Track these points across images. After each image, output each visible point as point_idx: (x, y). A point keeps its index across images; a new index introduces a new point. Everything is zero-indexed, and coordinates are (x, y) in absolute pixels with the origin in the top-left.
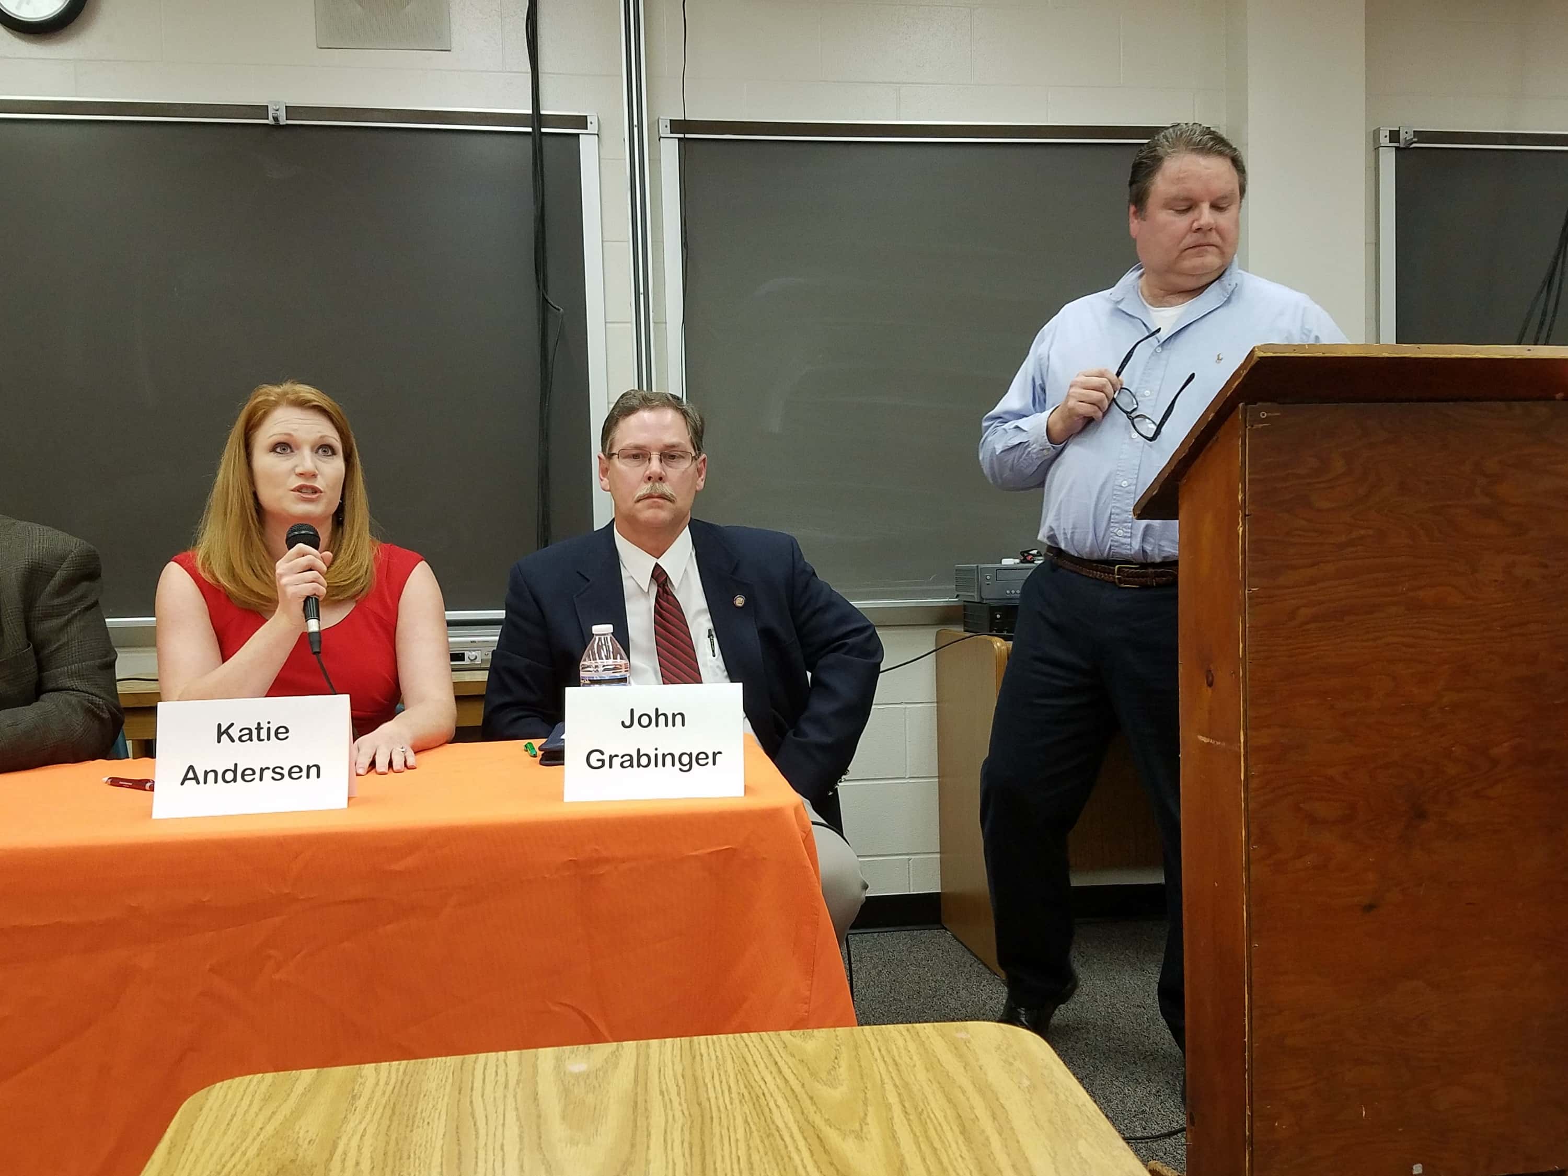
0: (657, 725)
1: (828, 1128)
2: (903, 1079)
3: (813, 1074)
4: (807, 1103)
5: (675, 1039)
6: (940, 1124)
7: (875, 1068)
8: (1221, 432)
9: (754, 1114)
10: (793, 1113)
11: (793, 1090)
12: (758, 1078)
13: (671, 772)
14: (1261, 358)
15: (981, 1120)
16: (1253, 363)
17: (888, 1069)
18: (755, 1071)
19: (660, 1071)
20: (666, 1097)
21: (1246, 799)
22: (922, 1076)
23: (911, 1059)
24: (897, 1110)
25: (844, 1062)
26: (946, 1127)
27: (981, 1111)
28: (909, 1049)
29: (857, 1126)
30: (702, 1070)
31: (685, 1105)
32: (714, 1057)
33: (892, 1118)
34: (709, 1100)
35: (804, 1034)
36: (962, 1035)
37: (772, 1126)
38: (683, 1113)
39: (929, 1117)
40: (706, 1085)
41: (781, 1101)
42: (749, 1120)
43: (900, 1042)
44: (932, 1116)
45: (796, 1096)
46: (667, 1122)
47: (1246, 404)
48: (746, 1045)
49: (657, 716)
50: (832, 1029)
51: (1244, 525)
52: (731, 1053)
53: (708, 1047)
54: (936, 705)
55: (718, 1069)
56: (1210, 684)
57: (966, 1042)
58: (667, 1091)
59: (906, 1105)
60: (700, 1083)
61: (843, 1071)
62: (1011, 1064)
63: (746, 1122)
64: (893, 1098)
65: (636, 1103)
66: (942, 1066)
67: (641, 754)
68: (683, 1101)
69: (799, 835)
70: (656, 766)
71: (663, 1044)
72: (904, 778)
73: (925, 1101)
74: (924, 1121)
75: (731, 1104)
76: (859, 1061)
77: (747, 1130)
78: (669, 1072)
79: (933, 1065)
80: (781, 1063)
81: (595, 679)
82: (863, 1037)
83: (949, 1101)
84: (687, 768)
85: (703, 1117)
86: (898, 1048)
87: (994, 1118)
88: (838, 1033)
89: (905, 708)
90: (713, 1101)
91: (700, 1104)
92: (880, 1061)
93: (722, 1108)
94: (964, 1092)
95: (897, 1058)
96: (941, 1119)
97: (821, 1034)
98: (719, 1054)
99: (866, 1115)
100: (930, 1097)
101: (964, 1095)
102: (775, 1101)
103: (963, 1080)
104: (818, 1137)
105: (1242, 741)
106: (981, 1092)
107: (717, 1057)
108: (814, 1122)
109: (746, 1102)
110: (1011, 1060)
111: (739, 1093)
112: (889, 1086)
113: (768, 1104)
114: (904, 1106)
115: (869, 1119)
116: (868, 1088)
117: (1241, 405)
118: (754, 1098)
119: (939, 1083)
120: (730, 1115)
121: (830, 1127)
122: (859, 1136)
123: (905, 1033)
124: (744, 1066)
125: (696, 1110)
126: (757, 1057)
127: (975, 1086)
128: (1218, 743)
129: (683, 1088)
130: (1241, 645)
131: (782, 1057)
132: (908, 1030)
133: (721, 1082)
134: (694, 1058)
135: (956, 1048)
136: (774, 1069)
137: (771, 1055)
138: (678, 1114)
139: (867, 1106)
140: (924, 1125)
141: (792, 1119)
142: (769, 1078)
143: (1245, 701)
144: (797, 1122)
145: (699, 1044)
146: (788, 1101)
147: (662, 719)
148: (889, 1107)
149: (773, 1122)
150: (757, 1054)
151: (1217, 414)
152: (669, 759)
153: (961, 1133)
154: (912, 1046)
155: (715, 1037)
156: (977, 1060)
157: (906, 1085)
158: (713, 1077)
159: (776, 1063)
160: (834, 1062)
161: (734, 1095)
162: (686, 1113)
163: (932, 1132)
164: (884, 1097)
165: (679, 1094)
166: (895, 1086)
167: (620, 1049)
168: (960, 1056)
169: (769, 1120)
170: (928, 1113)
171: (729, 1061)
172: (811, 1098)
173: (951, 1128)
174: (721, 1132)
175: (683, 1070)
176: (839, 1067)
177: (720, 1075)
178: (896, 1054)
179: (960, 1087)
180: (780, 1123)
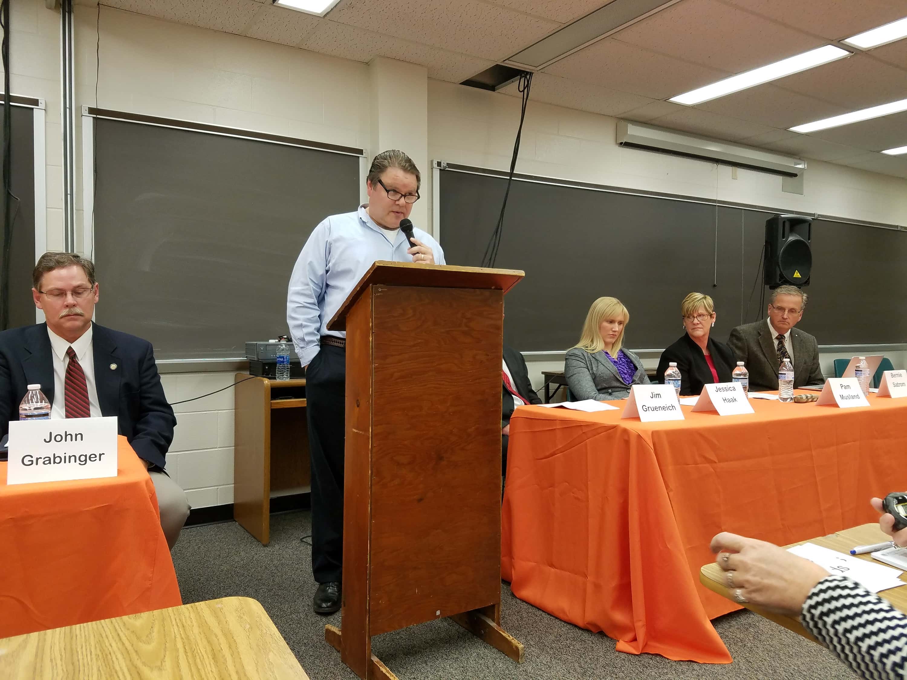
0: (66, 441)
1: (144, 666)
2: (186, 634)
3: (138, 638)
4: (134, 656)
6: (203, 656)
7: (172, 630)
9: (103, 664)
10: (125, 661)
11: (126, 649)
12: (107, 644)
13: (74, 466)
17: (179, 630)
18: (106, 641)
19: (51, 648)
20: (54, 663)
21: (371, 456)
22: (196, 631)
23: (192, 622)
24: (182, 652)
25: (156, 629)
26: (205, 657)
27: (224, 645)
28: (191, 617)
29: (159, 663)
30: (76, 644)
31: (64, 666)
32: (83, 636)
33: (178, 656)
34: (79, 661)
35: (135, 616)
36: (220, 606)
37: (113, 671)
38: (63, 670)
39: (197, 652)
40: (77, 652)
41: (119, 656)
42: (101, 669)
43: (187, 614)
44: (199, 652)
45: (128, 652)
46: (53, 676)
49: (66, 435)
50: (151, 612)
52: (94, 633)
54: (234, 410)
55: (85, 643)
56: (358, 406)
57: (221, 610)
58: (55, 658)
59: (187, 648)
60: (75, 650)
61: (155, 634)
62: (241, 618)
63: (99, 670)
64: (180, 647)
65: (35, 668)
66: (207, 624)
67: (56, 456)
68: (63, 663)
70: (65, 462)
73: (197, 645)
74: (195, 656)
75: (91, 661)
76: (164, 627)
77: (99, 674)
78: (57, 647)
79: (203, 624)
80: (121, 634)
82: (167, 614)
83: (208, 641)
84: (84, 463)
85: (74, 670)
86: (185, 618)
87: (230, 648)
88: (154, 614)
90: (81, 660)
91: (73, 664)
92: (175, 627)
93: (86, 665)
94: (217, 637)
95: (185, 624)
96: (204, 653)
97: (145, 616)
99: (165, 656)
100: (199, 641)
102: (116, 656)
103: (216, 629)
104: (138, 672)
105: (370, 431)
106: (225, 635)
107: (85, 635)
108: (136, 665)
109: (99, 659)
110: (242, 615)
111: (96, 655)
112: (179, 640)
113: (112, 659)
114: (185, 649)
115: (166, 659)
116: (168, 642)
118: (105, 656)
119: (204, 633)
120: (90, 668)
121: (145, 666)
122: (160, 669)
123: (190, 608)
124: (100, 638)
125: (70, 667)
126: (108, 633)
127: (223, 632)
128: (360, 432)
129: (64, 656)
131: (122, 631)
132: (192, 607)
133: (86, 649)
134: (72, 638)
135: (215, 613)
136: (117, 639)
137: (116, 630)
138: (60, 672)
139: (166, 652)
140: (194, 658)
141: (124, 664)
142: (114, 644)
143: (372, 414)
144: (127, 666)
146: (123, 655)
147: (69, 437)
148: (177, 650)
149: (114, 668)
150: (108, 630)
152: (73, 458)
154: (193, 616)
156: (225, 618)
158: (82, 647)
159: (119, 635)
160: (151, 630)
161: (93, 656)
162: (65, 670)
163: (198, 661)
164: (175, 646)
165: (61, 659)
166: (182, 638)
168: (217, 617)
169: (112, 667)
170: (197, 650)
171: (92, 637)
172: (136, 652)
173: (208, 657)
174: (84, 678)
175: (65, 646)
176: (153, 632)
177: (86, 646)
178: (184, 621)
179: (215, 634)
180: (118, 668)
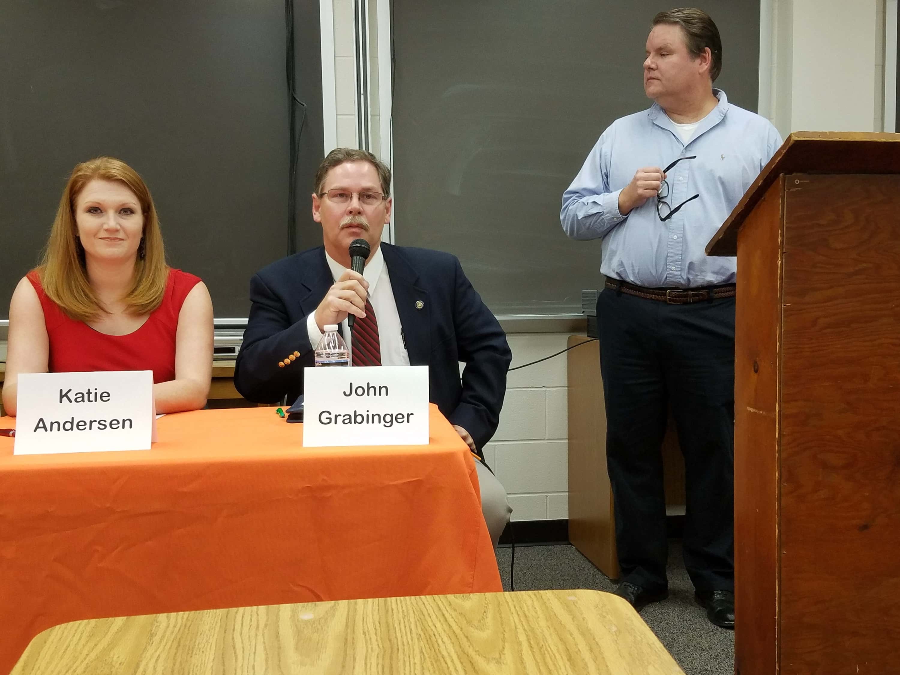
0: (368, 395)
1: (478, 656)
2: (530, 626)
3: (469, 622)
4: (464, 641)
5: (375, 599)
6: (554, 655)
7: (511, 618)
8: (767, 194)
9: (427, 646)
10: (454, 647)
11: (454, 632)
12: (430, 624)
13: (378, 427)
14: (797, 141)
15: (582, 653)
16: (790, 144)
17: (520, 619)
18: (429, 619)
19: (363, 620)
20: (367, 636)
21: (779, 451)
22: (543, 623)
23: (536, 613)
24: (525, 645)
25: (490, 615)
26: (558, 656)
27: (582, 646)
28: (535, 607)
29: (497, 656)
30: (393, 619)
31: (380, 642)
32: (401, 610)
33: (521, 650)
34: (396, 638)
35: (463, 597)
36: (572, 598)
37: (439, 655)
38: (379, 646)
39: (547, 650)
40: (395, 629)
41: (446, 639)
42: (424, 651)
43: (529, 602)
44: (549, 649)
45: (456, 636)
46: (367, 651)
47: (785, 174)
48: (424, 603)
49: (369, 388)
50: (483, 594)
51: (782, 259)
52: (413, 608)
53: (397, 604)
54: (567, 388)
55: (404, 618)
56: (756, 371)
57: (575, 603)
58: (368, 632)
59: (532, 642)
60: (391, 627)
61: (489, 620)
62: (605, 617)
63: (421, 652)
64: (522, 638)
65: (346, 640)
66: (557, 617)
67: (357, 414)
68: (379, 639)
69: (467, 471)
70: (368, 422)
71: (366, 602)
72: (544, 440)
73: (545, 640)
74: (543, 653)
75: (412, 640)
76: (500, 614)
77: (422, 657)
78: (370, 620)
79: (551, 617)
80: (447, 615)
81: (325, 362)
82: (504, 599)
83: (561, 640)
84: (389, 424)
85: (392, 649)
86: (528, 606)
87: (591, 651)
88: (486, 596)
89: (546, 390)
90: (399, 638)
91: (390, 640)
92: (515, 615)
93: (405, 643)
94: (571, 635)
95: (527, 612)
96: (555, 651)
97: (475, 597)
98: (404, 608)
99: (504, 648)
100: (548, 637)
101: (571, 636)
102: (442, 639)
103: (571, 626)
104: (470, 662)
105: (777, 411)
106: (583, 634)
107: (403, 611)
108: (468, 653)
109: (422, 639)
110: (605, 614)
111: (417, 634)
112: (520, 630)
113: (437, 641)
114: (530, 643)
115: (506, 651)
116: (506, 631)
117: (781, 175)
118: (428, 637)
119: (555, 628)
120: (411, 648)
121: (479, 655)
122: (499, 662)
123: (533, 596)
124: (422, 617)
125: (387, 645)
126: (431, 611)
127: (579, 630)
128: (761, 412)
129: (379, 631)
130: (778, 344)
131: (447, 611)
132: (535, 595)
133: (405, 627)
134: (387, 611)
135: (567, 606)
136: (442, 620)
137: (440, 610)
138: (375, 647)
139: (505, 643)
140: (543, 655)
141: (453, 650)
142: (438, 625)
143: (780, 383)
144: (456, 652)
145: (391, 602)
146: (451, 639)
147: (372, 390)
148: (519, 643)
149: (440, 652)
150: (431, 609)
151: (765, 180)
152: (376, 418)
153: (568, 660)
154: (536, 604)
155: (402, 598)
156: (582, 614)
157: (532, 630)
158: (400, 624)
159: (444, 615)
160: (483, 614)
161: (414, 635)
162: (381, 646)
163: (548, 660)
164: (517, 637)
165: (376, 634)
166: (525, 630)
167: (337, 605)
168: (570, 612)
169: (437, 651)
170: (546, 647)
171: (411, 614)
172: (467, 637)
173: (562, 657)
174: (404, 658)
175: (379, 619)
176: (487, 618)
177: (404, 622)
178: (526, 609)
179: (569, 631)
180: (445, 653)
